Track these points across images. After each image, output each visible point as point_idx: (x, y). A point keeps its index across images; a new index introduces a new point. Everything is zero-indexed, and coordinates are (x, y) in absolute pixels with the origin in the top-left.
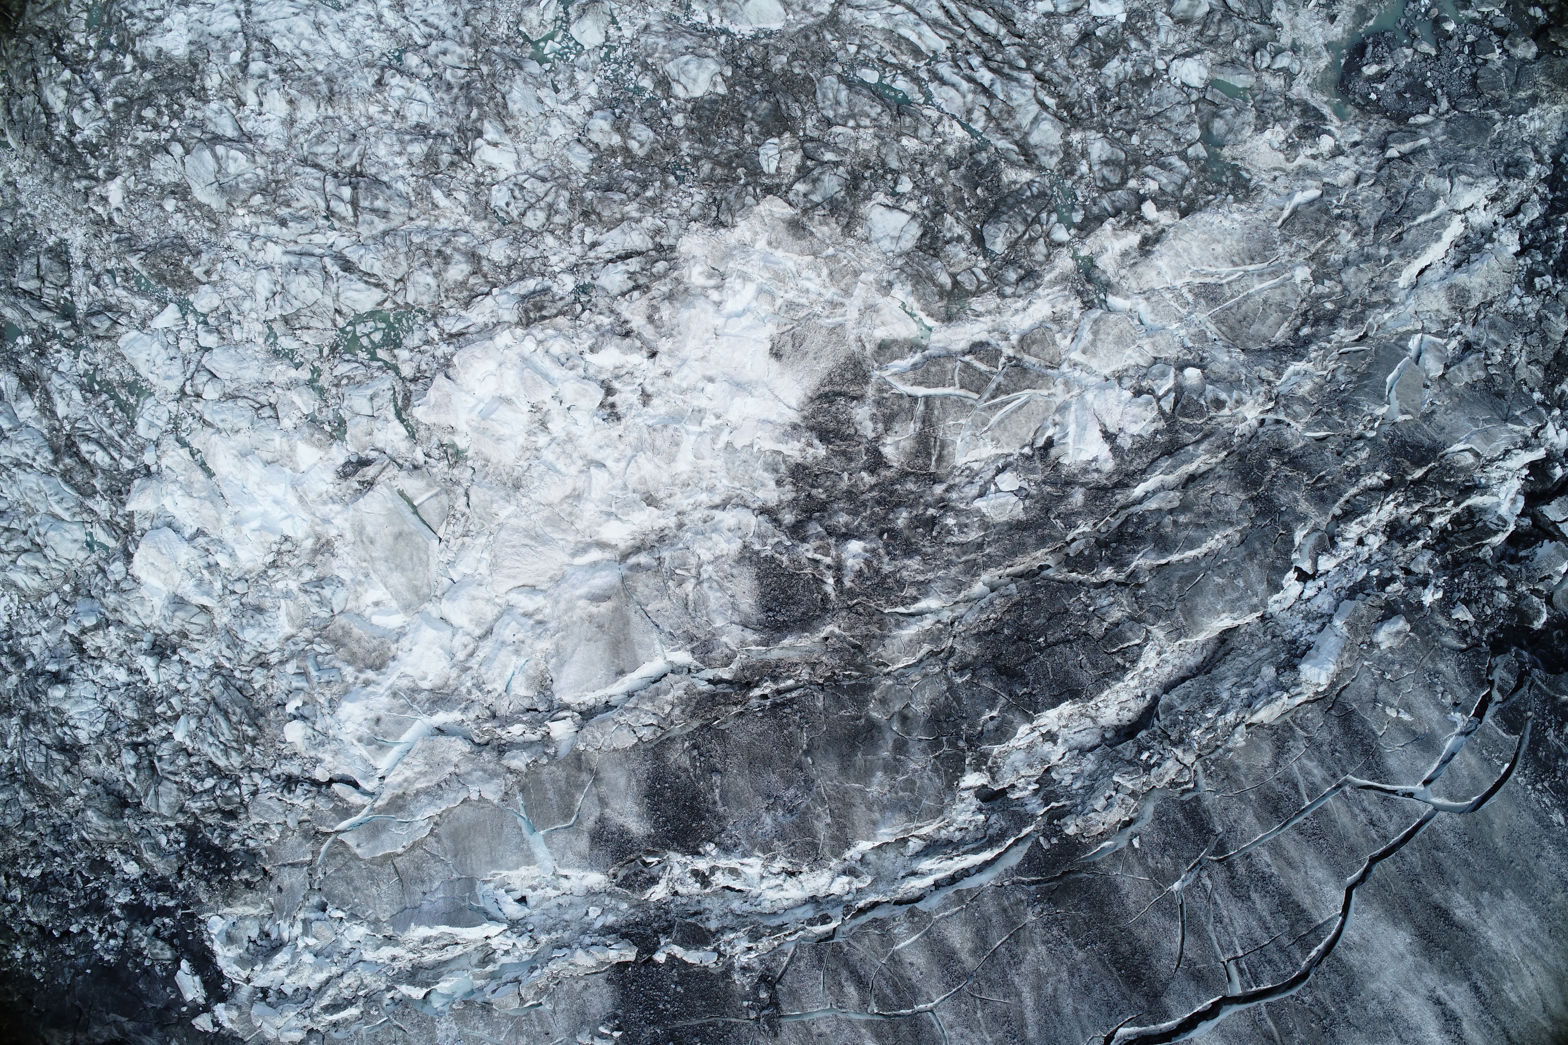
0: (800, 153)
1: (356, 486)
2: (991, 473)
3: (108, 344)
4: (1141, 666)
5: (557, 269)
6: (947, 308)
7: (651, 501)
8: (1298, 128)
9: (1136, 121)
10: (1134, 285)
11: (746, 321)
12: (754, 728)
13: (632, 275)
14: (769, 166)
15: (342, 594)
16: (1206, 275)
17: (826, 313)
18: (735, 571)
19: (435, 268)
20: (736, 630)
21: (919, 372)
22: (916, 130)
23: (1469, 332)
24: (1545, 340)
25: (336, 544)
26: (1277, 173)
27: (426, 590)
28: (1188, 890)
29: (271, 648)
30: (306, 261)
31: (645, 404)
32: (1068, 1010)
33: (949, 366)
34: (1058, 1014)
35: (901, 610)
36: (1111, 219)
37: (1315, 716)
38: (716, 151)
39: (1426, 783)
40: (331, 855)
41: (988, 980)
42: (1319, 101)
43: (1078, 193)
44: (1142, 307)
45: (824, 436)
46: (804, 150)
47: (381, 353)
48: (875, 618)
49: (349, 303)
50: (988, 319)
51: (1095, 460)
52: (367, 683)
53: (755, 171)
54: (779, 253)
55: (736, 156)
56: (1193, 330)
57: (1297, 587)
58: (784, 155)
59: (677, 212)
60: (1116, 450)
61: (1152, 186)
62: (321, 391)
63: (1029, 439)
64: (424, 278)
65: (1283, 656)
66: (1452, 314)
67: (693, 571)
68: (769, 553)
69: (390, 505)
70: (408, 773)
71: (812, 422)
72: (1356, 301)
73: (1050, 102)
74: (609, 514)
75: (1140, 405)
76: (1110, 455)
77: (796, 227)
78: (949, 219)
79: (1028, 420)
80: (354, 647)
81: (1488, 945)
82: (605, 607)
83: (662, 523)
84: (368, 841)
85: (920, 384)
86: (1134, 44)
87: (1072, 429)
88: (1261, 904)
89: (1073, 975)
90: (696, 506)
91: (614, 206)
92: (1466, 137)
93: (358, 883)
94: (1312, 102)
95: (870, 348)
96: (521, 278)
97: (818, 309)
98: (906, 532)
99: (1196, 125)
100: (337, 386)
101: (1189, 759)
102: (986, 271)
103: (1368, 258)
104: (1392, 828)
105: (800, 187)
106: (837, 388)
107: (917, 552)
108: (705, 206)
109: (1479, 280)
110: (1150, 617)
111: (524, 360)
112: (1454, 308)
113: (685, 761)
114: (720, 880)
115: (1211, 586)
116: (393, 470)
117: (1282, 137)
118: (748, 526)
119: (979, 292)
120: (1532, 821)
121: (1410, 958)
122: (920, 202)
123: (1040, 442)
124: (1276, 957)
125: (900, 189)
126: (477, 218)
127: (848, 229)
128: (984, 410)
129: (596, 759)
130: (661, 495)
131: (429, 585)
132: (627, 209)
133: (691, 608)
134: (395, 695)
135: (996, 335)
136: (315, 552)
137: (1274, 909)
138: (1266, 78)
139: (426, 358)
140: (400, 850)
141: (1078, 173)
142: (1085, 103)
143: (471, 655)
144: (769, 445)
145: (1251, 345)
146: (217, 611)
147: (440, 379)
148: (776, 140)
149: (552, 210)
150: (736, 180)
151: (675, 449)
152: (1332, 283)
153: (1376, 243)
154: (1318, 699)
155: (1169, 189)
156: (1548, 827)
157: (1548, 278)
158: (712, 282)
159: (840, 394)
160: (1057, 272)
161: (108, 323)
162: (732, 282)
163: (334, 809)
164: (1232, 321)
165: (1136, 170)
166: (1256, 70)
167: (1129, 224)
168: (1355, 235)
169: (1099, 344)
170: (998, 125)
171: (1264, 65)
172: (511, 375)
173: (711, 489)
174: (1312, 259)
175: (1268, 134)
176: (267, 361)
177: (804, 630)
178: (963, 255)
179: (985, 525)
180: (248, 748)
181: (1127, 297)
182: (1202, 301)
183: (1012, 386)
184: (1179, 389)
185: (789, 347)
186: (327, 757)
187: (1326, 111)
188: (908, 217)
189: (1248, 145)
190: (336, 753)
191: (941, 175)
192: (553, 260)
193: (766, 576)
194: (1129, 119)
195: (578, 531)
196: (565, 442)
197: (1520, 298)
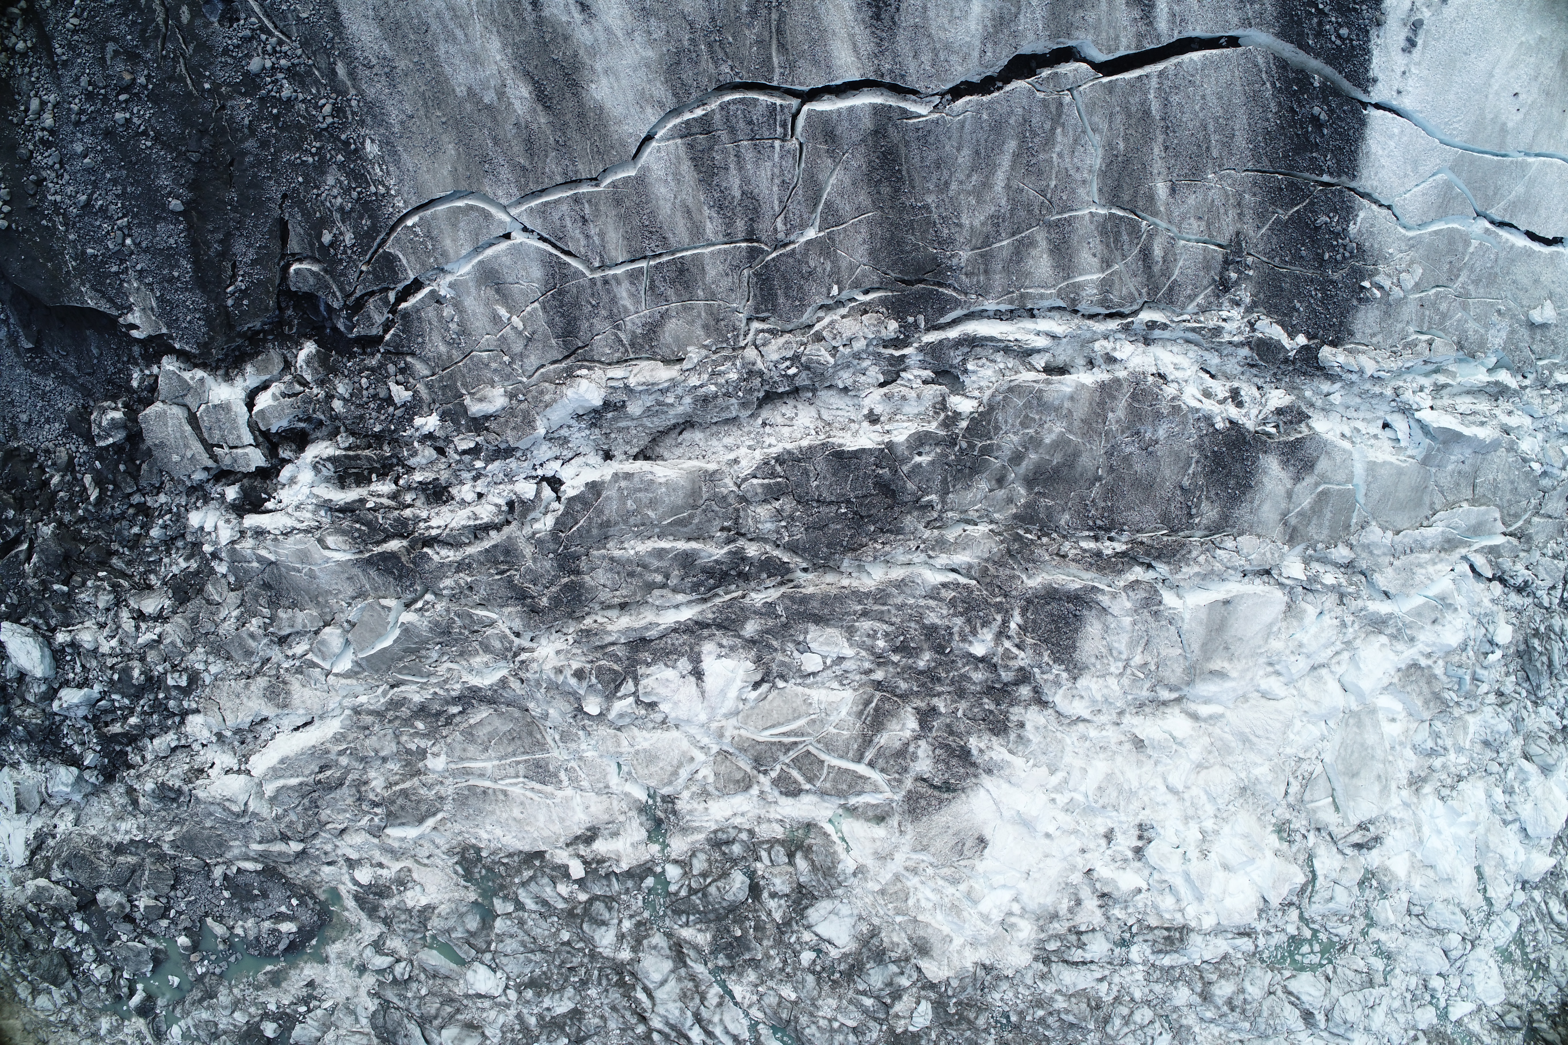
0: (892, 1012)
1: (1372, 828)
2: (824, 674)
3: (1512, 1000)
4: (758, 455)
5: (1140, 967)
6: (807, 836)
7: (1139, 744)
8: (388, 897)
9: (557, 952)
10: (615, 803)
11: (998, 880)
12: (1135, 516)
13: (1082, 946)
14: (925, 1008)
15: (1418, 738)
16: (540, 792)
17: (923, 865)
18: (1093, 660)
19: (1241, 997)
20: (1115, 609)
21: (858, 788)
22: (779, 1004)
23: (276, 654)
24: (194, 621)
25: (1405, 782)
26: (426, 861)
27: (1351, 721)
28: (803, 226)
29: (1490, 708)
30: (1341, 1031)
31: (1112, 830)
32: (966, 152)
33: (828, 785)
34: (977, 153)
35: (962, 580)
36: (618, 871)
37: (601, 345)
38: (968, 1033)
39: (507, 236)
40: (1517, 516)
41: (1030, 212)
42: (352, 912)
43: (640, 903)
44: (614, 780)
45: (965, 755)
46: (888, 1013)
47: (1307, 934)
48: (988, 580)
49: (1319, 985)
50: (773, 815)
51: (719, 656)
52: (1429, 655)
53: (939, 1006)
54: (946, 930)
55: (951, 1024)
56: (573, 746)
57: (566, 473)
58: (908, 1014)
59: (1021, 990)
60: (696, 660)
61: (563, 889)
62: (1366, 915)
63: (774, 693)
64: (1254, 991)
65: (610, 415)
66: (288, 677)
67: (1129, 671)
68: (1056, 666)
69: (1352, 804)
70: (1431, 569)
71: (971, 770)
72: (390, 721)
73: (641, 996)
74: (1180, 744)
75: (657, 694)
76: (703, 657)
77: (923, 949)
78: (778, 916)
79: (769, 713)
80: (1426, 689)
81: (505, 46)
82: (1217, 664)
83: (1137, 720)
84: (1486, 521)
85: (861, 777)
86: (533, 1021)
87: (733, 693)
88: (734, 183)
89: (946, 183)
90: (1102, 727)
91: (1076, 1011)
92: (209, 838)
93: (1509, 487)
94: (363, 915)
95: (894, 821)
96: (1173, 967)
97: (930, 871)
98: (925, 646)
99: (497, 931)
100: (1353, 916)
101: (751, 353)
102: (758, 859)
103: (363, 759)
104: (565, 207)
105: (904, 982)
106: (937, 793)
107: (924, 627)
108: (995, 988)
109: (250, 704)
110: (731, 499)
111: (1200, 899)
112: (285, 683)
113: (1205, 506)
114: (1220, 389)
115: (661, 510)
116: (1338, 832)
117: (409, 894)
118: (1065, 696)
119: (773, 842)
120: (405, 156)
121: (599, 66)
122: (798, 939)
123: (765, 687)
124: (742, 124)
125: (813, 955)
126: (1189, 1028)
127: (874, 933)
128: (809, 734)
129: (1277, 531)
130: (1128, 746)
131: (1347, 725)
132: (1065, 1005)
133: (1144, 641)
134: (1412, 639)
135: (770, 798)
136: (1424, 780)
137: (722, 173)
138: (404, 952)
139: (1274, 921)
140: (1465, 505)
141: (634, 921)
142: (604, 982)
143: (1337, 653)
144: (1018, 762)
145: (517, 713)
146: (1518, 752)
147: (1275, 902)
148: (911, 1028)
149: (1127, 1020)
150: (959, 1003)
151: (1103, 785)
152: (409, 746)
153: (348, 770)
154: (590, 361)
155: (546, 880)
156: (388, 144)
157: (170, 682)
158: (1013, 920)
159: (935, 787)
160: (690, 839)
161: (1507, 1018)
162: (996, 917)
163: (1499, 556)
164: (527, 741)
165: (575, 908)
166: (411, 962)
167: (601, 861)
168: (366, 783)
169: (675, 762)
170: (697, 987)
171: (403, 964)
172: (1215, 889)
173: (1084, 738)
174: (418, 773)
175: (424, 902)
176: (1399, 953)
177: (1056, 590)
178: (777, 881)
179: (851, 631)
180: (1542, 629)
181: (627, 794)
182: (551, 768)
183: (774, 748)
184: (611, 696)
185: (969, 844)
186: (1486, 603)
187: (350, 903)
188: (815, 929)
189: (447, 897)
190: (1478, 604)
191: (769, 957)
192: (1140, 976)
193: (1067, 647)
194: (564, 955)
195: (1209, 735)
196: (1192, 818)
197: (206, 670)
